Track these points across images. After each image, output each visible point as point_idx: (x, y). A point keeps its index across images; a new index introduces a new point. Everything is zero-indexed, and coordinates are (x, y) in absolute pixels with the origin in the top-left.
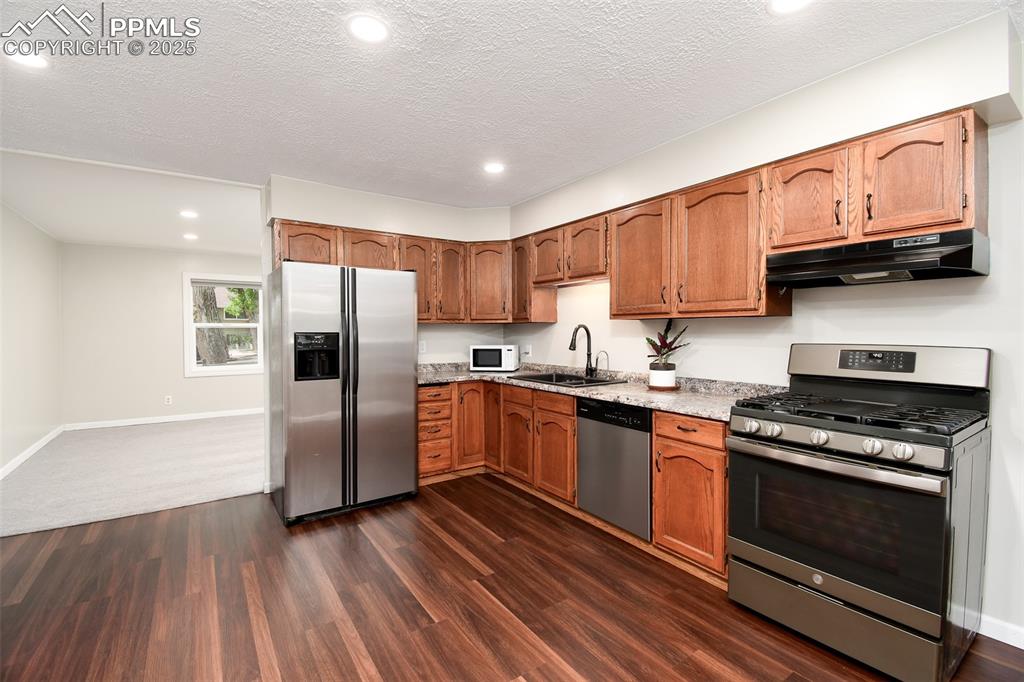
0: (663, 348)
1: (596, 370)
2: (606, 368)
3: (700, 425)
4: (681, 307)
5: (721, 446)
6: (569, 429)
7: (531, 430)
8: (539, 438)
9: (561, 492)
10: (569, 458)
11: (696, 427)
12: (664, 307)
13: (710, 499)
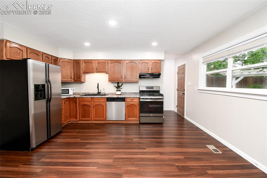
0: (118, 87)
1: (100, 93)
2: (103, 92)
3: (135, 99)
4: (125, 80)
5: (138, 101)
6: (104, 105)
7: (91, 107)
8: (94, 109)
9: (102, 119)
10: (104, 111)
11: (134, 99)
12: (122, 80)
13: (136, 110)
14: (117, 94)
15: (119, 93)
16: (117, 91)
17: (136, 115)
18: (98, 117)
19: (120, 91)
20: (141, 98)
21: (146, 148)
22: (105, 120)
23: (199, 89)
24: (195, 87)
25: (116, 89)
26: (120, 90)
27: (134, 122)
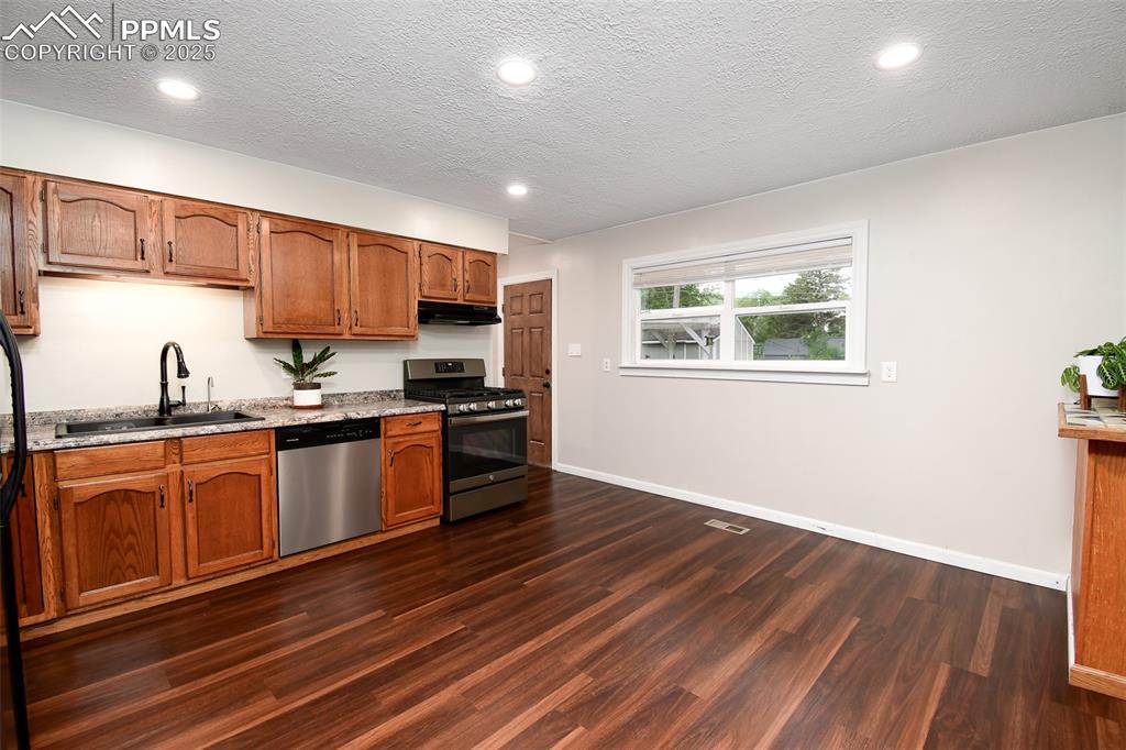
1: (183, 404)
3: (424, 418)
4: (357, 330)
5: (437, 428)
6: (264, 471)
7: (166, 503)
8: (191, 509)
9: (247, 557)
10: (264, 508)
11: (421, 420)
12: (338, 329)
13: (430, 467)
14: (297, 403)
15: (310, 397)
16: (298, 387)
17: (432, 491)
18: (217, 555)
19: (318, 386)
20: (450, 412)
21: (610, 589)
22: (270, 560)
23: (625, 363)
24: (605, 360)
25: (288, 379)
26: (316, 380)
27: (418, 527)
